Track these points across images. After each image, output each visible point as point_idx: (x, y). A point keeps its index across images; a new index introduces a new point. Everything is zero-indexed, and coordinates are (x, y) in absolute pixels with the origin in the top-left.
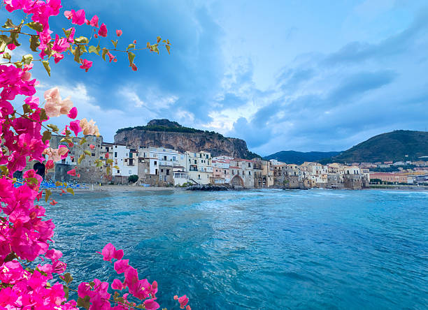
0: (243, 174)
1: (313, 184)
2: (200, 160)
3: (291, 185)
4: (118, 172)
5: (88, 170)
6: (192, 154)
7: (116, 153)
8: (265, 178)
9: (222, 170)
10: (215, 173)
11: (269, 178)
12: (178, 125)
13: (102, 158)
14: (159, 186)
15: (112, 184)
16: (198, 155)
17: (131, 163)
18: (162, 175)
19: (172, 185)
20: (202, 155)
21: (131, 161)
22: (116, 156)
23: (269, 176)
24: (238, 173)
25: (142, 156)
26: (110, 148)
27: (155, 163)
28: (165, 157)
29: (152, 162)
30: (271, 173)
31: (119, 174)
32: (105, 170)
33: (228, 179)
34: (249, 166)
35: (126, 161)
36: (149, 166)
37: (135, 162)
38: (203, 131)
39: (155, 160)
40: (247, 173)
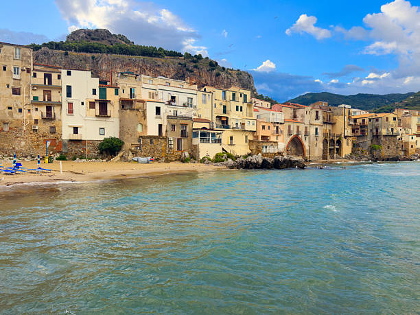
0: (306, 134)
1: (411, 151)
2: (233, 105)
3: (385, 152)
4: (76, 130)
5: (6, 129)
6: (218, 93)
7: (69, 88)
8: (339, 142)
9: (272, 126)
10: (261, 133)
11: (344, 141)
12: (128, 42)
13: (36, 98)
14: (167, 161)
15: (62, 158)
16: (229, 95)
17: (103, 112)
18: (173, 138)
19: (193, 157)
20: (238, 95)
21: (103, 105)
22: (69, 95)
23: (345, 137)
24: (298, 131)
25: (126, 96)
26: (54, 76)
27: (158, 110)
28: (173, 98)
29: (151, 109)
30: (349, 132)
31: (76, 137)
32: (44, 128)
33: (281, 144)
34: (317, 118)
35: (92, 105)
36: (145, 116)
37: (114, 109)
38: (180, 55)
39: (158, 105)
40: (312, 131)
